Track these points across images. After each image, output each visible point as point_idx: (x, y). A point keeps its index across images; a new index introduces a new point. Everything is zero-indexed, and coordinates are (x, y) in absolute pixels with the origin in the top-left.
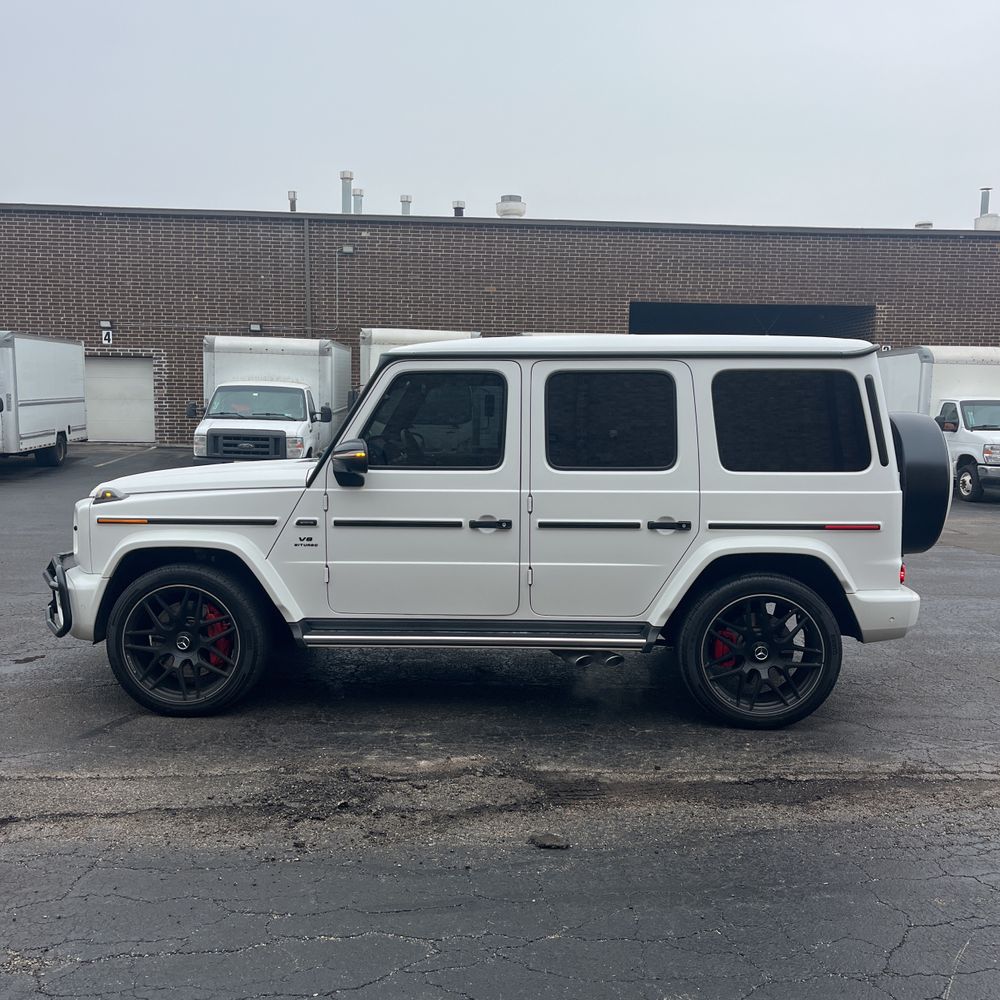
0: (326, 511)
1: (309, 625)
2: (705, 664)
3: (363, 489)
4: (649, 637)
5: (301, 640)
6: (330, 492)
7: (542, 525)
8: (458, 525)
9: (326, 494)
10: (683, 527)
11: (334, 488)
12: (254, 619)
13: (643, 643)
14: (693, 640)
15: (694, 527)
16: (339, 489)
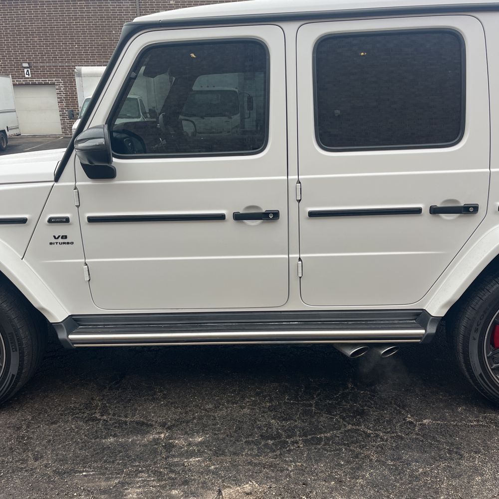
0: (78, 206)
1: (74, 322)
2: (488, 353)
3: (116, 182)
4: (428, 327)
5: (66, 341)
6: (79, 185)
7: (312, 214)
8: (221, 217)
9: (76, 188)
10: (469, 210)
11: (85, 182)
12: (16, 320)
13: (423, 335)
14: (476, 330)
15: (482, 210)
16: (89, 182)
